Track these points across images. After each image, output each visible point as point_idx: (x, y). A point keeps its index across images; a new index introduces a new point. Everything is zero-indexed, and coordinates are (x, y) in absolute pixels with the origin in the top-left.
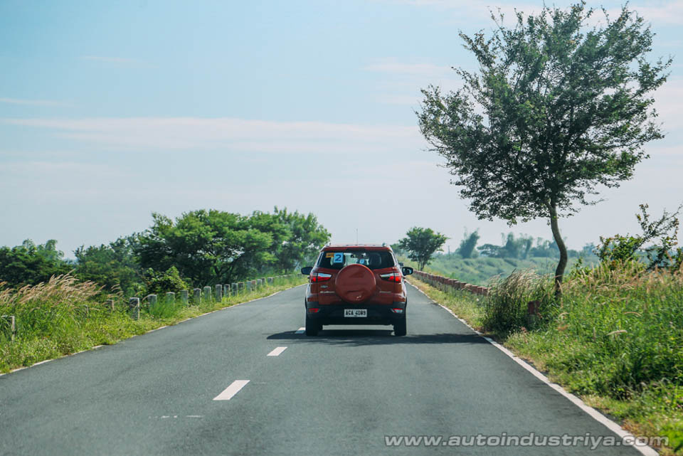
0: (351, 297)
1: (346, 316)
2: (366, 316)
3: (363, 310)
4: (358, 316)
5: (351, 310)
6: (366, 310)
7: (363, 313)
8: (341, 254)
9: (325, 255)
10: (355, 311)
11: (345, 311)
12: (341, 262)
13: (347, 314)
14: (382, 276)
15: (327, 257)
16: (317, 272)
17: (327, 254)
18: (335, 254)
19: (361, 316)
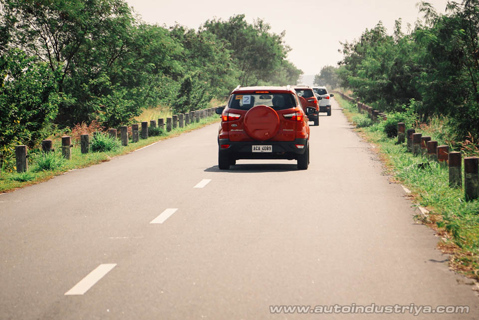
0: (258, 134)
1: (253, 151)
2: (271, 151)
3: (269, 146)
4: (264, 151)
5: (258, 146)
6: (271, 146)
7: (269, 149)
8: (249, 96)
9: (234, 97)
10: (261, 147)
11: (253, 146)
12: (249, 103)
13: (254, 150)
14: (286, 116)
15: (237, 99)
16: (228, 112)
17: (237, 97)
18: (244, 96)
19: (267, 151)
